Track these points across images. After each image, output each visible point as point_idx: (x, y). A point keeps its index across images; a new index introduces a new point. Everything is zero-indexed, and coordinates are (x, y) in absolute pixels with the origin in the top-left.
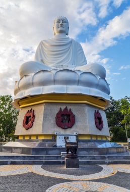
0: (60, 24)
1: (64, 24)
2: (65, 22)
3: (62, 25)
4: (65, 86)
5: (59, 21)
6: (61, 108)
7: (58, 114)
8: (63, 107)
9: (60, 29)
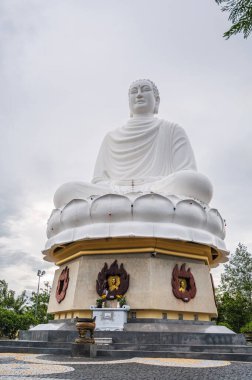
0: (137, 95)
1: (145, 93)
2: (148, 90)
3: (140, 97)
4: (108, 224)
5: (134, 90)
6: (106, 264)
7: (100, 274)
8: (110, 262)
9: (137, 105)
